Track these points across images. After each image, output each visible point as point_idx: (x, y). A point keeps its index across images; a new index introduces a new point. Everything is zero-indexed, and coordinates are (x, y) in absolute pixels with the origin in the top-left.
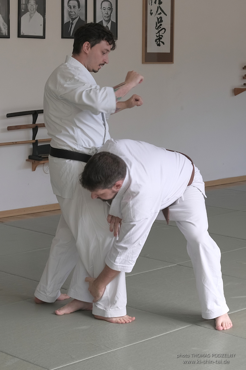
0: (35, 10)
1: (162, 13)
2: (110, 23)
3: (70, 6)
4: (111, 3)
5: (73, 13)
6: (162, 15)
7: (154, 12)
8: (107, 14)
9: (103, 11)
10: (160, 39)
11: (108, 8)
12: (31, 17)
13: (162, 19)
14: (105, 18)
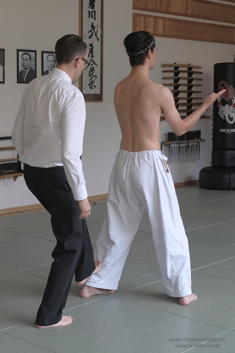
1: (94, 64)
3: (24, 59)
4: (55, 56)
5: (26, 64)
6: (94, 66)
8: (52, 65)
9: (49, 62)
10: (92, 83)
13: (94, 69)
14: (50, 68)
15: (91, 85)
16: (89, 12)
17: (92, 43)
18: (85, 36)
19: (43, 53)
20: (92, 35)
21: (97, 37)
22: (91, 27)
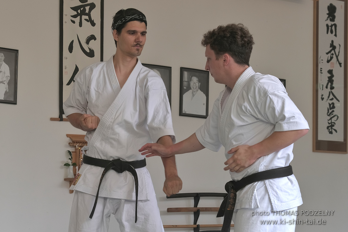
0: (197, 88)
1: (335, 99)
6: (334, 101)
7: (326, 97)
10: (332, 126)
12: (193, 95)
13: (335, 105)
15: (331, 127)
16: (327, 25)
17: (331, 69)
18: (321, 59)
20: (331, 58)
21: (339, 61)
22: (331, 47)
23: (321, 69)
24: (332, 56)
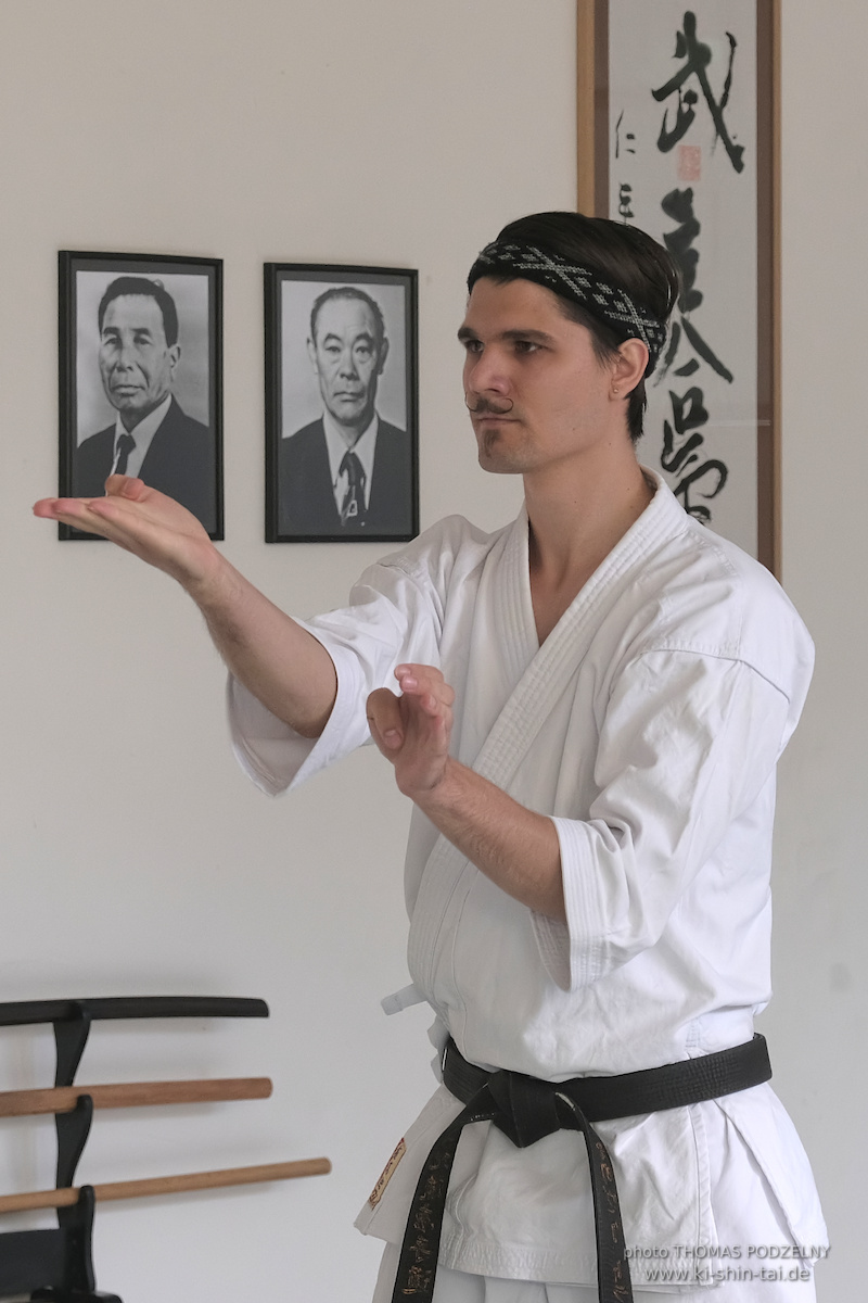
1: (705, 368)
2: (370, 436)
3: (114, 330)
4: (373, 306)
5: (136, 377)
6: (705, 377)
8: (353, 377)
9: (326, 358)
11: (359, 338)
13: (707, 404)
14: (335, 403)
17: (683, 189)
18: (623, 131)
19: (274, 274)
20: (685, 120)
21: (730, 134)
22: (679, 54)
23: (624, 194)
24: (685, 107)
